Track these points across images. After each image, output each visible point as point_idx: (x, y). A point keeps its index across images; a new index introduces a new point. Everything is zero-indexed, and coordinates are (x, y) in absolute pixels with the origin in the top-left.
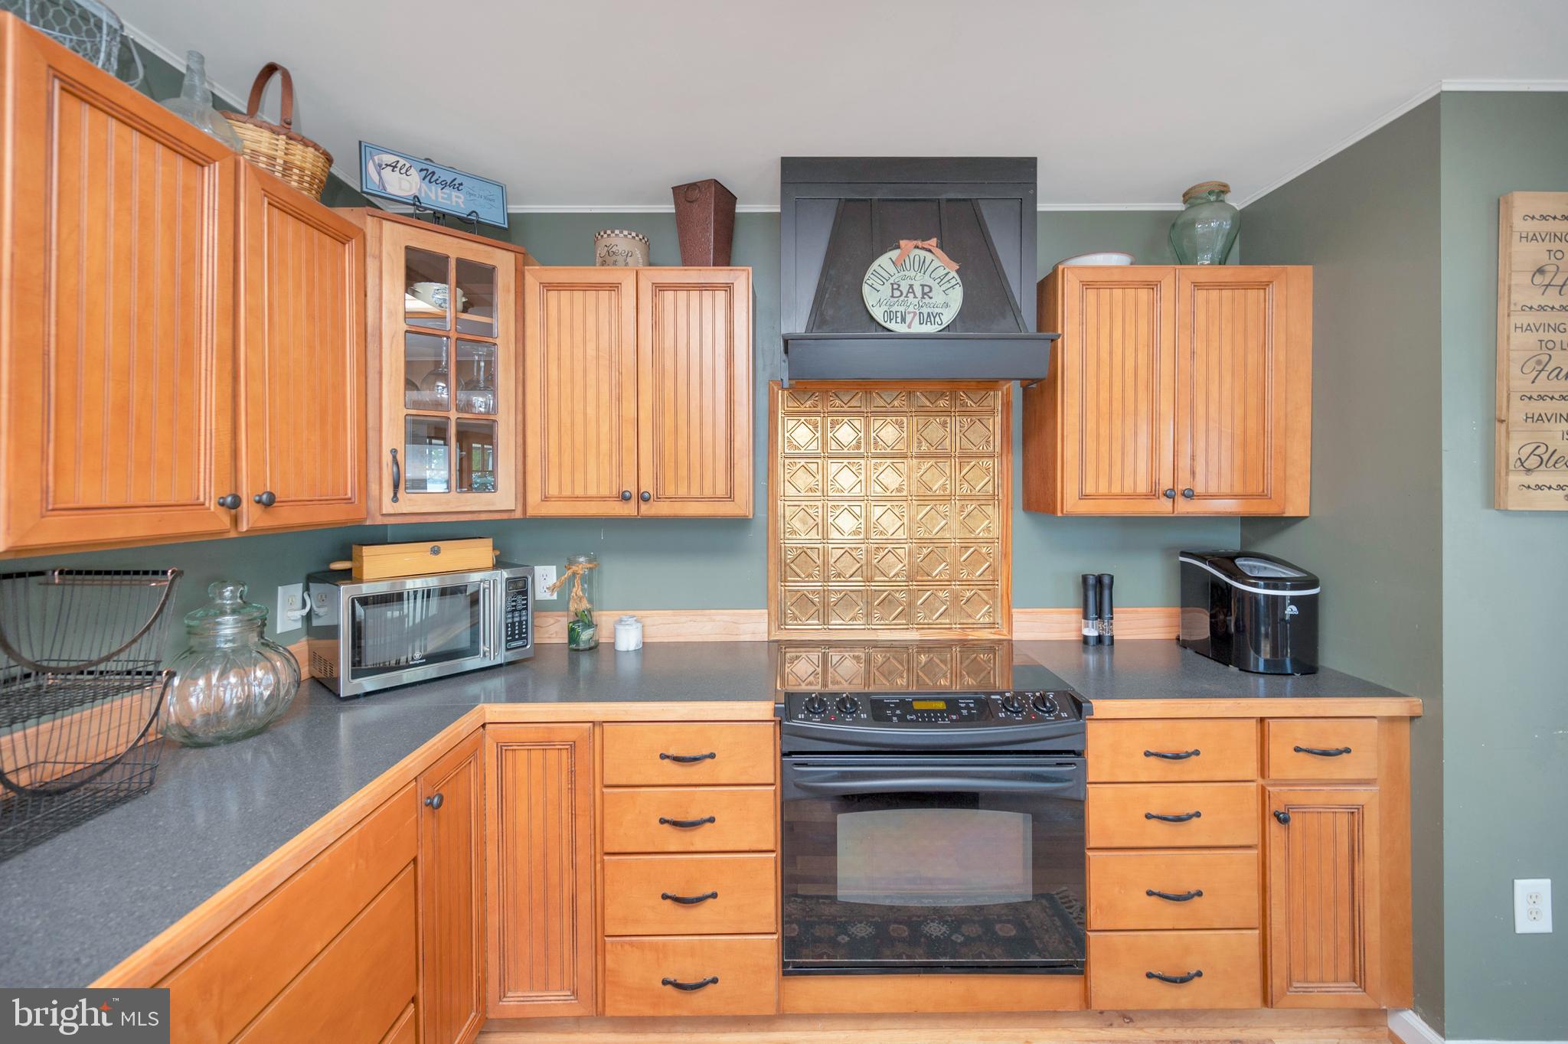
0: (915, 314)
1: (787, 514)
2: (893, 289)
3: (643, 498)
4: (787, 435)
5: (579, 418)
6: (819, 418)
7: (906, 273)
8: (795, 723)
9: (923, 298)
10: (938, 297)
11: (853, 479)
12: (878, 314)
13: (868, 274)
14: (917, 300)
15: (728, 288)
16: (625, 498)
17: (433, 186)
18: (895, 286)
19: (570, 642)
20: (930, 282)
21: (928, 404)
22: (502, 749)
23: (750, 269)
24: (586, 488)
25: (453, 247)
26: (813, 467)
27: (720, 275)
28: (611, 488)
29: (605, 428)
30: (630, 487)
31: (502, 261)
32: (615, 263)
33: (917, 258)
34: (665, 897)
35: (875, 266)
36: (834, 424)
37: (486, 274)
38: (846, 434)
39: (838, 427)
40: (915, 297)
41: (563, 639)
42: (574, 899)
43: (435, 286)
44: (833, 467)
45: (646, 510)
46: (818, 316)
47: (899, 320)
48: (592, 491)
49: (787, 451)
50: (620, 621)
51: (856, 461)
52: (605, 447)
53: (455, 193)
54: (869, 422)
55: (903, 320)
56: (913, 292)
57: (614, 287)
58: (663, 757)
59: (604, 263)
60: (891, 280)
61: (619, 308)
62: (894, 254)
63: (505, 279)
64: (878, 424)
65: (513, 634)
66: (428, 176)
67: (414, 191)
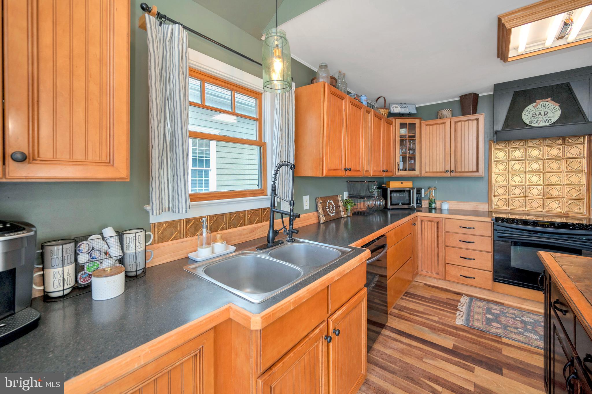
0: (541, 120)
1: (495, 177)
2: (533, 114)
3: (451, 171)
4: (495, 155)
5: (435, 154)
6: (507, 150)
7: (539, 109)
8: (498, 223)
9: (544, 115)
10: (550, 114)
11: (520, 166)
12: (527, 122)
13: (524, 111)
14: (542, 116)
15: (477, 120)
16: (447, 171)
17: (402, 109)
18: (534, 113)
19: (429, 206)
20: (548, 111)
21: (552, 143)
22: (422, 221)
23: (484, 114)
24: (436, 170)
25: (408, 121)
26: (505, 164)
27: (474, 117)
28: (443, 170)
29: (441, 156)
30: (448, 169)
31: (417, 122)
32: (444, 117)
33: (543, 104)
34: (461, 257)
35: (527, 108)
36: (512, 151)
37: (414, 124)
38: (517, 154)
39: (514, 152)
40: (541, 116)
41: (427, 206)
42: (438, 254)
43: (404, 129)
44: (512, 163)
45: (452, 174)
46: (507, 124)
47: (535, 123)
48: (438, 170)
49: (495, 159)
50: (443, 203)
51: (521, 161)
52: (441, 160)
53: (406, 109)
54: (527, 150)
55: (537, 122)
56: (541, 114)
57: (445, 123)
58: (460, 227)
59: (440, 118)
60: (533, 112)
61: (445, 129)
62: (534, 104)
63: (417, 125)
64: (530, 150)
65: (418, 202)
66: (401, 107)
67: (399, 111)
